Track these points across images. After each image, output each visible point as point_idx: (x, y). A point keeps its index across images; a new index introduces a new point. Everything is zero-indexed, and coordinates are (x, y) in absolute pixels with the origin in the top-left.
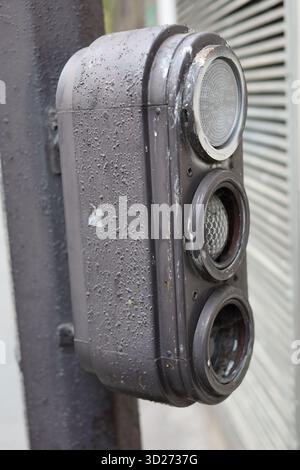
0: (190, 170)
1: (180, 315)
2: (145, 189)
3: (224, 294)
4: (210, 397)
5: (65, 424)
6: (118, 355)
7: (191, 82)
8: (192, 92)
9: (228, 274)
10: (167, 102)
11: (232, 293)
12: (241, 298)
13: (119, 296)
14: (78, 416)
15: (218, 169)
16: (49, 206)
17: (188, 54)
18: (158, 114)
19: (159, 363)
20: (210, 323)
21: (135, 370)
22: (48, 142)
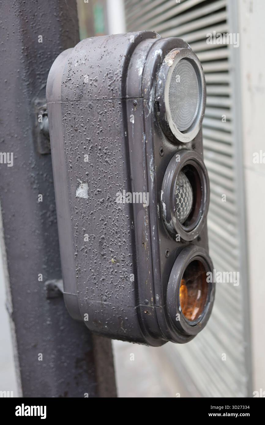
0: (162, 151)
1: (156, 270)
2: (125, 166)
3: (191, 252)
4: (181, 337)
5: (52, 365)
6: (102, 304)
7: (162, 79)
8: (163, 87)
9: (194, 235)
10: (142, 96)
11: (197, 251)
12: (204, 255)
13: (103, 255)
14: (63, 358)
15: (183, 149)
16: (36, 182)
17: (159, 56)
18: (135, 105)
19: (138, 310)
20: (180, 277)
21: (118, 316)
22: (35, 127)
